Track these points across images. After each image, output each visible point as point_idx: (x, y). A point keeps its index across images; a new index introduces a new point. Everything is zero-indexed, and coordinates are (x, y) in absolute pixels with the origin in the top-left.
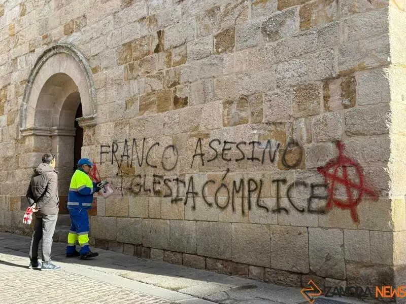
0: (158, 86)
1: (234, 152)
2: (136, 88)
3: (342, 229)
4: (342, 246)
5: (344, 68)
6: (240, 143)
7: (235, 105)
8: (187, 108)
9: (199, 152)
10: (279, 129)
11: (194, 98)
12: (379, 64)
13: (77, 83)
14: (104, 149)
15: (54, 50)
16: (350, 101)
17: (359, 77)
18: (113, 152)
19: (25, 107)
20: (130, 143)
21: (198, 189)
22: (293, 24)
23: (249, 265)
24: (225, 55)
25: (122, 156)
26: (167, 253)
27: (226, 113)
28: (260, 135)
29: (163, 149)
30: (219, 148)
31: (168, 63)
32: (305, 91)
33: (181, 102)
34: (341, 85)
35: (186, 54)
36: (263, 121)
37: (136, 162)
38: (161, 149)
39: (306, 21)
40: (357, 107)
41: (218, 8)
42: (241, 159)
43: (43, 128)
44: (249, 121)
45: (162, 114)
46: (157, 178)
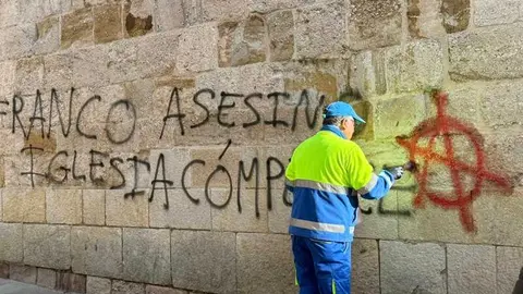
1: (240, 112)
3: (444, 244)
4: (445, 272)
6: (251, 96)
7: (240, 30)
8: (150, 35)
9: (174, 110)
10: (323, 71)
11: (163, 18)
16: (459, 20)
18: (15, 112)
20: (46, 97)
21: (174, 175)
25: (32, 119)
26: (118, 284)
27: (224, 43)
28: (287, 82)
29: (107, 106)
30: (213, 105)
33: (139, 26)
36: (294, 57)
37: (57, 129)
38: (104, 107)
40: (471, 29)
42: (254, 123)
44: (268, 57)
45: (105, 47)
46: (97, 158)
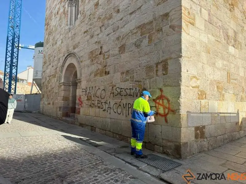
0: (100, 67)
1: (124, 93)
2: (94, 68)
3: (161, 125)
4: (161, 132)
5: (164, 58)
6: (126, 89)
7: (125, 74)
8: (109, 75)
9: (112, 92)
10: (139, 83)
11: (111, 72)
12: (177, 56)
13: (76, 67)
14: (83, 90)
15: (70, 55)
16: (166, 72)
17: (169, 62)
18: (86, 91)
19: (61, 75)
20: (91, 88)
21: (112, 106)
22: (146, 42)
23: (128, 137)
24: (122, 55)
25: (89, 93)
26: (101, 130)
27: (122, 77)
28: (133, 86)
29: (101, 90)
30: (119, 91)
31: (104, 59)
32: (149, 68)
33: (107, 73)
34: (162, 65)
35: (109, 55)
36: (134, 80)
37: (92, 95)
38: (101, 91)
39: (150, 40)
40: (168, 75)
41: (120, 37)
42: (126, 95)
43: (67, 82)
44: (130, 80)
45: (101, 78)
46: (99, 102)
